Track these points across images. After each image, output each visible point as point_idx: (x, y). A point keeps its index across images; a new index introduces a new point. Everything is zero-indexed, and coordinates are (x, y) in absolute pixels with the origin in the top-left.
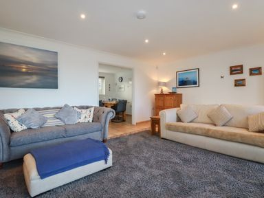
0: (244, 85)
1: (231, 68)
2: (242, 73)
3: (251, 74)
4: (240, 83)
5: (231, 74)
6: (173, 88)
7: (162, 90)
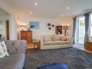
0: (51, 29)
1: (48, 24)
2: (50, 26)
3: (52, 26)
4: (50, 29)
5: (48, 26)
6: (28, 29)
7: (23, 29)
